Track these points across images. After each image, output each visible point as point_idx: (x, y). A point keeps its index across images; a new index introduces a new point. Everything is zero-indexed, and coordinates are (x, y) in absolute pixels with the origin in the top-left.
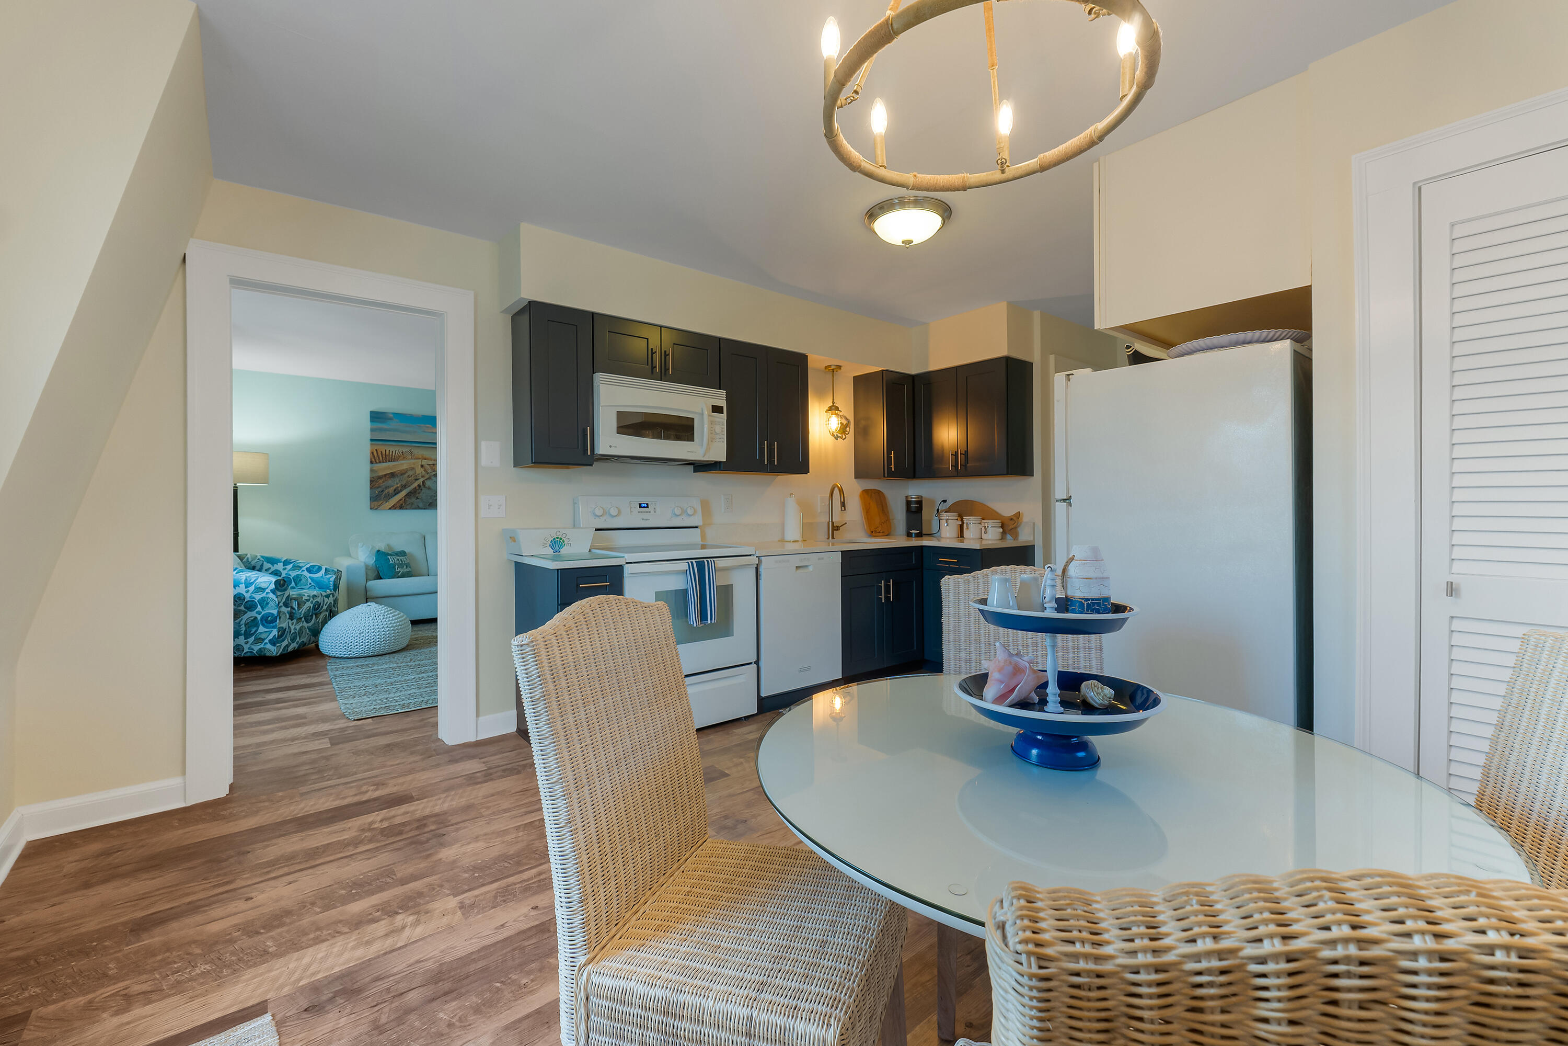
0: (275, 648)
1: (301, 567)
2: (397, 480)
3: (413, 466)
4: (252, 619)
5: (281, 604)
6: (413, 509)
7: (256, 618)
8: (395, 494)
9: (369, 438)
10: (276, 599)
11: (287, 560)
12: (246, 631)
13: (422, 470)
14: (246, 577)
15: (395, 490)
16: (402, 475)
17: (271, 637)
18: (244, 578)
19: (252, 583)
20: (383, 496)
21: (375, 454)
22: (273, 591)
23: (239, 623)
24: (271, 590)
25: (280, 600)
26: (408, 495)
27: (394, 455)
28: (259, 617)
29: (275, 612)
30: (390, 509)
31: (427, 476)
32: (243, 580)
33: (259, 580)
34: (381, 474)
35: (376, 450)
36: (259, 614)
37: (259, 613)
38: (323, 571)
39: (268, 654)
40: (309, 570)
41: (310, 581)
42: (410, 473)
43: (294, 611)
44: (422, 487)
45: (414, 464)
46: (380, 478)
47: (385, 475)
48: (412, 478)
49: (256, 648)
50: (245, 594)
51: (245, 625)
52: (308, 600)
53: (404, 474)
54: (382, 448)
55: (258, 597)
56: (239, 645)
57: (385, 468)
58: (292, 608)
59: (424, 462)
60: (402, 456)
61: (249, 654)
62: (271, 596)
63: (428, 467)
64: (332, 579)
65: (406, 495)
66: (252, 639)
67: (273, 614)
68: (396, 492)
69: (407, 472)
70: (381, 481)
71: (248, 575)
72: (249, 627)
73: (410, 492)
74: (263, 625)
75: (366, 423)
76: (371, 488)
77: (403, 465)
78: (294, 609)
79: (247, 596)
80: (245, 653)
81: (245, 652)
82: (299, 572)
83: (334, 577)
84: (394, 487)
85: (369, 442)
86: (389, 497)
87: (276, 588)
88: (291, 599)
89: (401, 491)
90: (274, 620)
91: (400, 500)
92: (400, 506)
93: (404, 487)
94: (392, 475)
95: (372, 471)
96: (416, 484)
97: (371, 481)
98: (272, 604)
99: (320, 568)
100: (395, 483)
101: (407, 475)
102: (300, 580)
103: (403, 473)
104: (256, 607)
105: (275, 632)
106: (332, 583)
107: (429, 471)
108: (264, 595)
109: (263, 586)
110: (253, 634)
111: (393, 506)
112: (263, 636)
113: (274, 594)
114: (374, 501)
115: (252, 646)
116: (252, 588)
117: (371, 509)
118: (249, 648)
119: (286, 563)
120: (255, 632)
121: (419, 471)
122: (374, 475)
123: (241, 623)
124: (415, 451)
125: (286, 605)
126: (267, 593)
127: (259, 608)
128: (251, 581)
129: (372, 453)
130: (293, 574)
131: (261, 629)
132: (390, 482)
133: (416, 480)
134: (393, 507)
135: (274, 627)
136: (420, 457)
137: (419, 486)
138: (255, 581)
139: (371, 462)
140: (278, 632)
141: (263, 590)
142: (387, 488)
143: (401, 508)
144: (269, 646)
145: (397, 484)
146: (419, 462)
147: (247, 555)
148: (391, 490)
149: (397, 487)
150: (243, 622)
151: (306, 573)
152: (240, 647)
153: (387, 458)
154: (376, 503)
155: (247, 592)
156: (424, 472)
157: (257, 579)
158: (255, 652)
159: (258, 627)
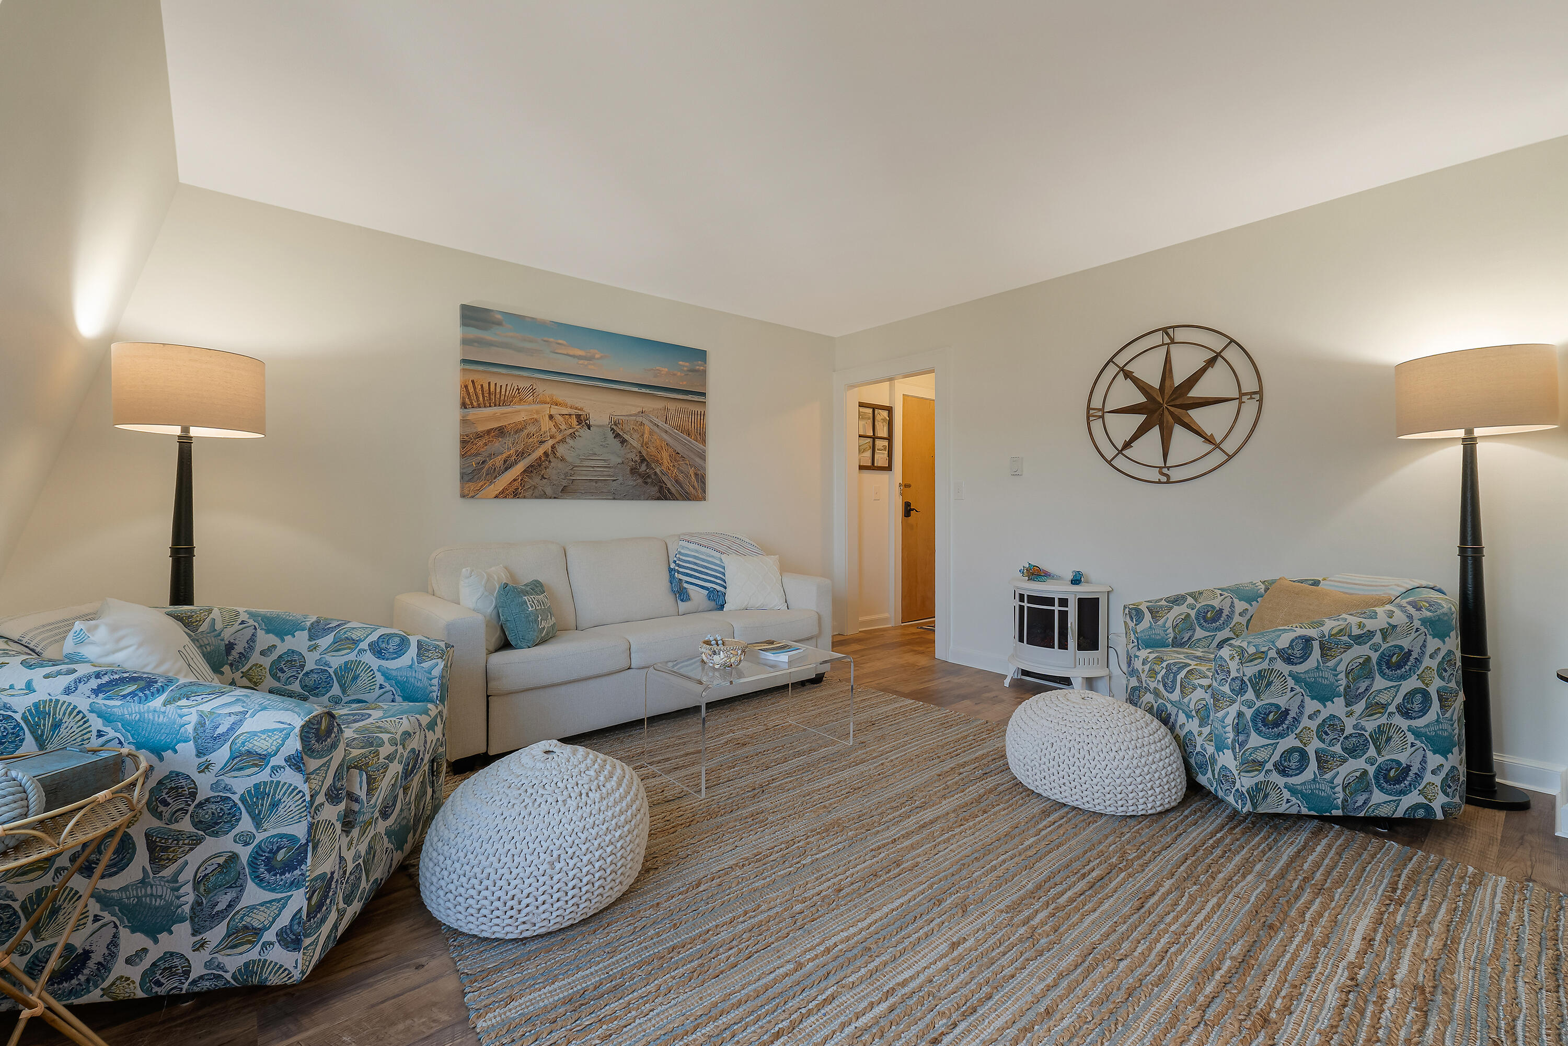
0: (299, 956)
1: (356, 642)
2: (509, 441)
3: (535, 416)
4: (221, 860)
5: (321, 798)
6: (536, 498)
7: (234, 857)
8: (506, 469)
9: (459, 358)
10: (305, 788)
11: (318, 622)
12: (198, 904)
13: (552, 424)
14: (201, 715)
15: (505, 461)
16: (516, 432)
17: (284, 920)
18: (193, 719)
19: (219, 740)
20: (484, 470)
21: (471, 390)
22: (295, 762)
23: (175, 879)
24: (288, 760)
25: (315, 784)
26: (528, 471)
27: (503, 393)
28: (245, 853)
29: (300, 831)
30: (496, 497)
31: (559, 437)
32: (190, 728)
33: (249, 725)
34: (481, 428)
35: (473, 382)
36: (246, 844)
37: (246, 840)
38: (413, 651)
39: (274, 980)
40: (378, 650)
41: (380, 679)
42: (531, 429)
43: (356, 807)
44: (551, 457)
45: (538, 412)
46: (479, 436)
47: (488, 432)
48: (535, 439)
49: (233, 963)
50: (195, 776)
51: (197, 884)
52: (390, 758)
53: (522, 430)
54: (483, 379)
55: (241, 784)
56: (172, 954)
57: (487, 418)
58: (352, 797)
59: (555, 410)
60: (516, 397)
61: (206, 985)
62: (291, 777)
63: (560, 417)
64: (436, 672)
65: (525, 471)
66: (217, 934)
67: (292, 839)
68: (508, 465)
69: (525, 428)
70: (481, 443)
71: (206, 708)
72: (208, 891)
73: (531, 466)
74: (259, 880)
75: (453, 330)
76: (463, 456)
77: (518, 413)
78: (357, 800)
79: (204, 785)
80: (194, 982)
81: (193, 976)
82: (352, 657)
83: (441, 665)
84: (504, 456)
85: (458, 367)
86: (494, 474)
87: (308, 749)
88: (348, 768)
89: (516, 462)
90: (298, 858)
91: (515, 480)
92: (514, 492)
93: (521, 455)
94: (501, 432)
95: (464, 421)
96: (540, 452)
97: (464, 443)
98: (290, 804)
99: (404, 643)
100: (505, 448)
101: (526, 432)
102: (355, 678)
103: (519, 429)
104: (233, 818)
105: (298, 900)
106: (435, 682)
107: (563, 427)
108: (264, 776)
109: (261, 745)
110: (221, 915)
111: (503, 492)
112: (256, 920)
113: (299, 770)
114: (470, 481)
115: (220, 958)
116: (221, 755)
117: (463, 496)
118: (208, 965)
119: (317, 630)
120: (230, 906)
121: (546, 425)
122: (469, 430)
123: (181, 878)
124: (541, 388)
125: (333, 796)
126: (275, 769)
127: (246, 823)
128: (220, 730)
129: (466, 387)
130: (336, 661)
131: (253, 894)
132: (497, 445)
133: (542, 442)
134: (502, 495)
135: (295, 884)
136: (548, 400)
137: (546, 454)
138: (232, 729)
139: (464, 405)
140: (309, 899)
141: (260, 759)
142: (491, 456)
143: (516, 495)
144: (279, 955)
145: (509, 449)
146: (547, 409)
147: (210, 611)
148: (499, 461)
149: (510, 456)
150: (187, 875)
151: (369, 658)
152: (177, 961)
153: (491, 398)
154: (472, 486)
155: (205, 768)
156: (554, 430)
157: (240, 722)
158: (228, 976)
159: (242, 889)
